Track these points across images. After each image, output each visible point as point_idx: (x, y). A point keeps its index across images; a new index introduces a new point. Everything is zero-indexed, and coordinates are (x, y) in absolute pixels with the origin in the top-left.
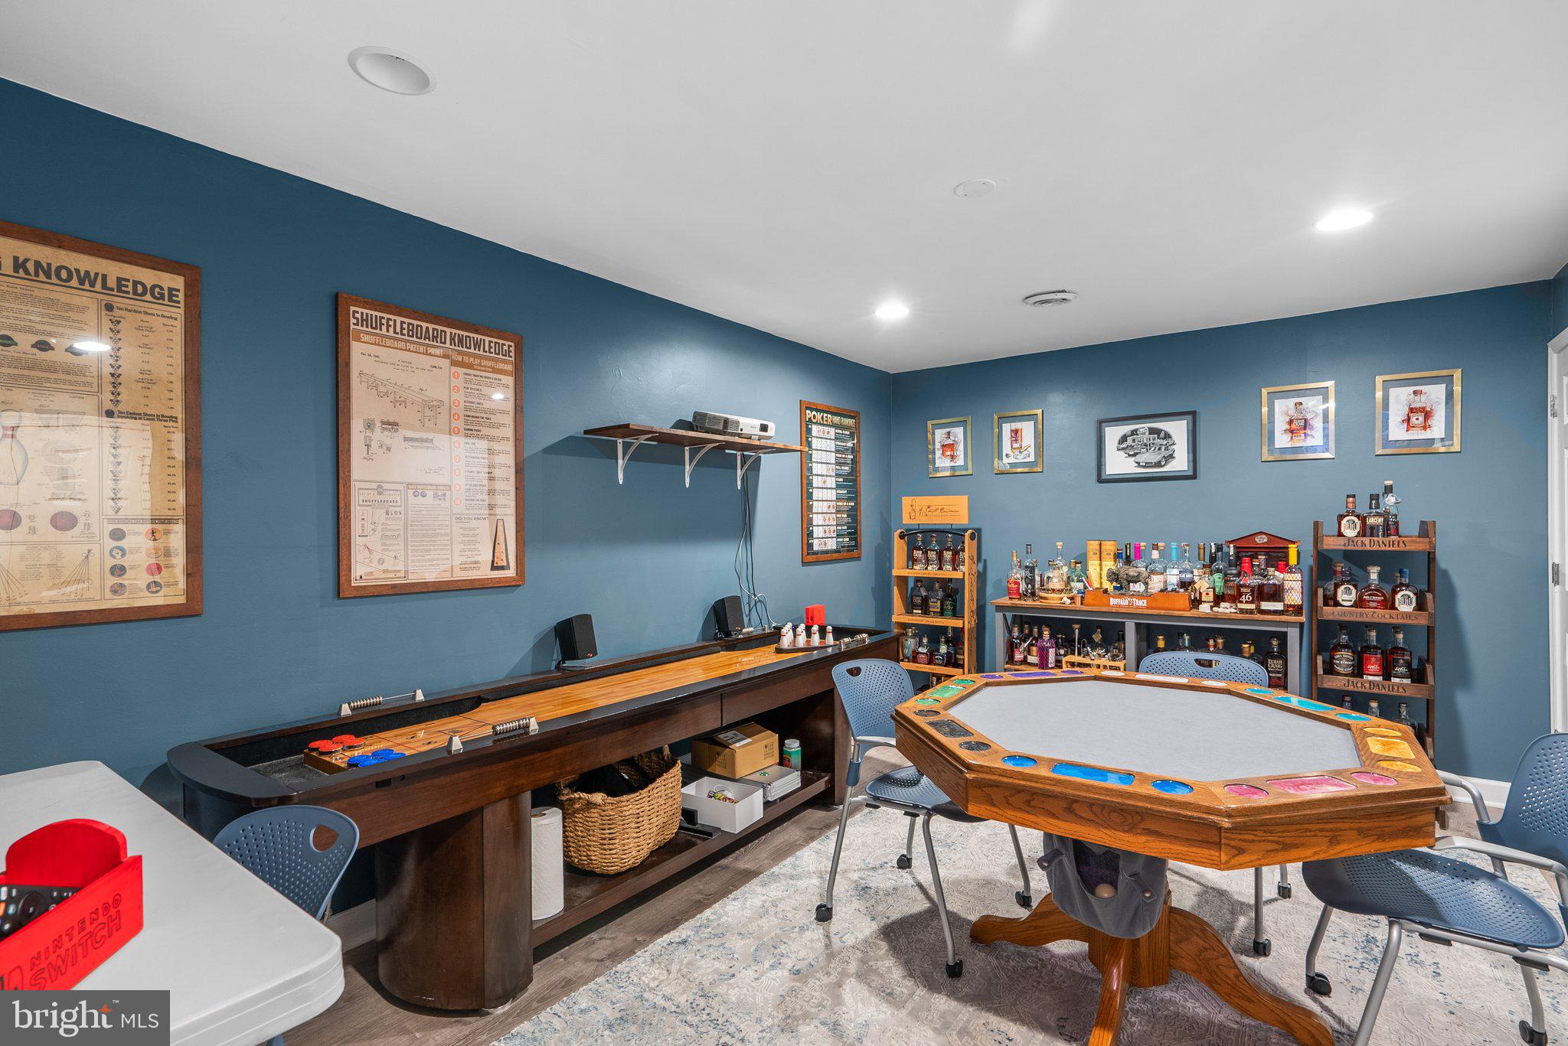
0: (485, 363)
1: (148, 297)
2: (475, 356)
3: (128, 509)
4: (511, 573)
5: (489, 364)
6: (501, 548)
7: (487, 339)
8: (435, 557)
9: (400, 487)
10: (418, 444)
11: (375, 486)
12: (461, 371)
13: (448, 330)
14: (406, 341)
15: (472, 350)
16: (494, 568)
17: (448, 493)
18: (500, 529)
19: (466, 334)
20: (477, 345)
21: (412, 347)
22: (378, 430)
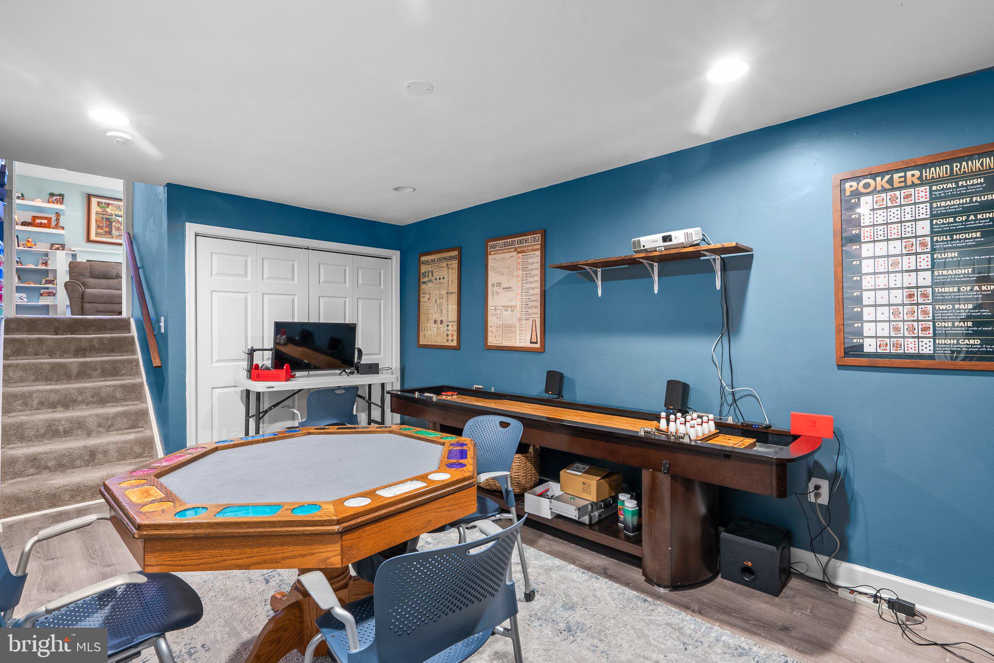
0: (529, 248)
1: (453, 260)
2: (525, 247)
3: (450, 319)
4: (538, 346)
5: (531, 248)
6: (534, 333)
7: (530, 237)
8: (511, 336)
9: (501, 308)
10: (507, 290)
11: (494, 308)
12: (520, 255)
13: (516, 239)
14: (503, 249)
15: (524, 244)
16: (531, 343)
17: (515, 309)
18: (534, 324)
19: (522, 238)
20: (526, 241)
21: (505, 251)
22: (495, 286)
